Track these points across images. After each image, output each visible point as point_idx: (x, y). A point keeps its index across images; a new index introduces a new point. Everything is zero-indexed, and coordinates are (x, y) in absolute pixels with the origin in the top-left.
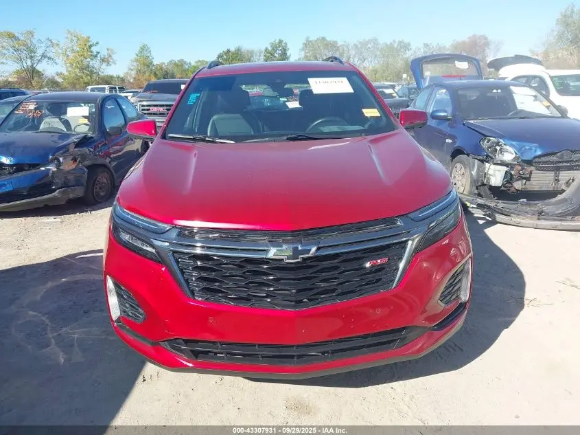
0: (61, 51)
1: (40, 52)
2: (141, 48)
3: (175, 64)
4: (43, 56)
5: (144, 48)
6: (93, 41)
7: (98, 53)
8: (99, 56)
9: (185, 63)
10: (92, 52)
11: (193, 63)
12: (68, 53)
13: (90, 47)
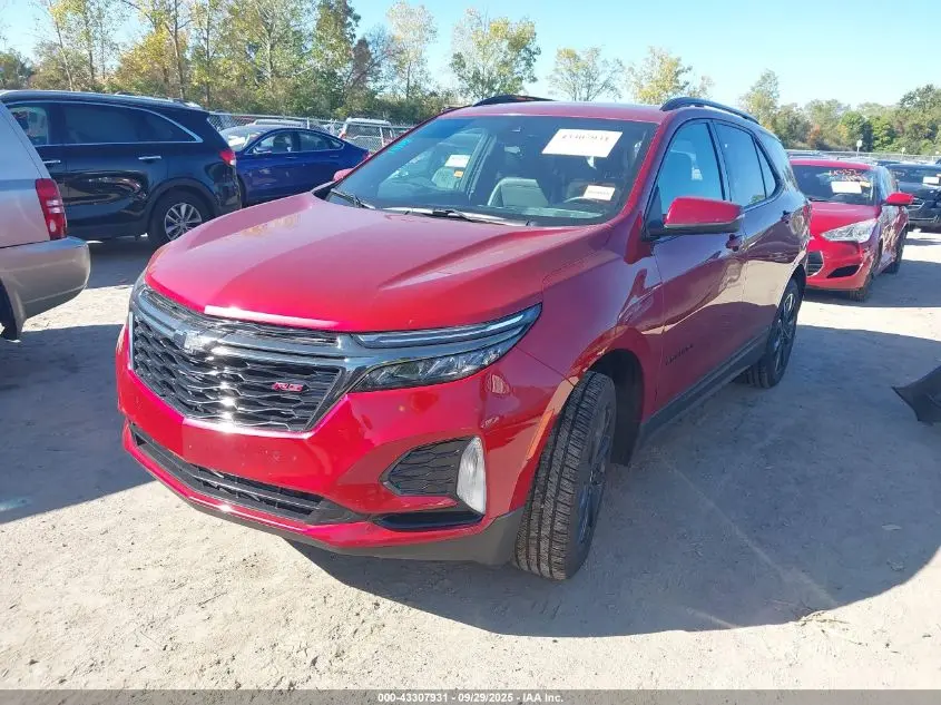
0: (633, 79)
1: (602, 79)
2: (763, 78)
3: (820, 108)
4: (605, 85)
5: (767, 78)
6: (684, 64)
7: (687, 83)
8: (686, 89)
9: (839, 106)
10: (677, 82)
11: (854, 108)
12: (643, 82)
13: (677, 74)
